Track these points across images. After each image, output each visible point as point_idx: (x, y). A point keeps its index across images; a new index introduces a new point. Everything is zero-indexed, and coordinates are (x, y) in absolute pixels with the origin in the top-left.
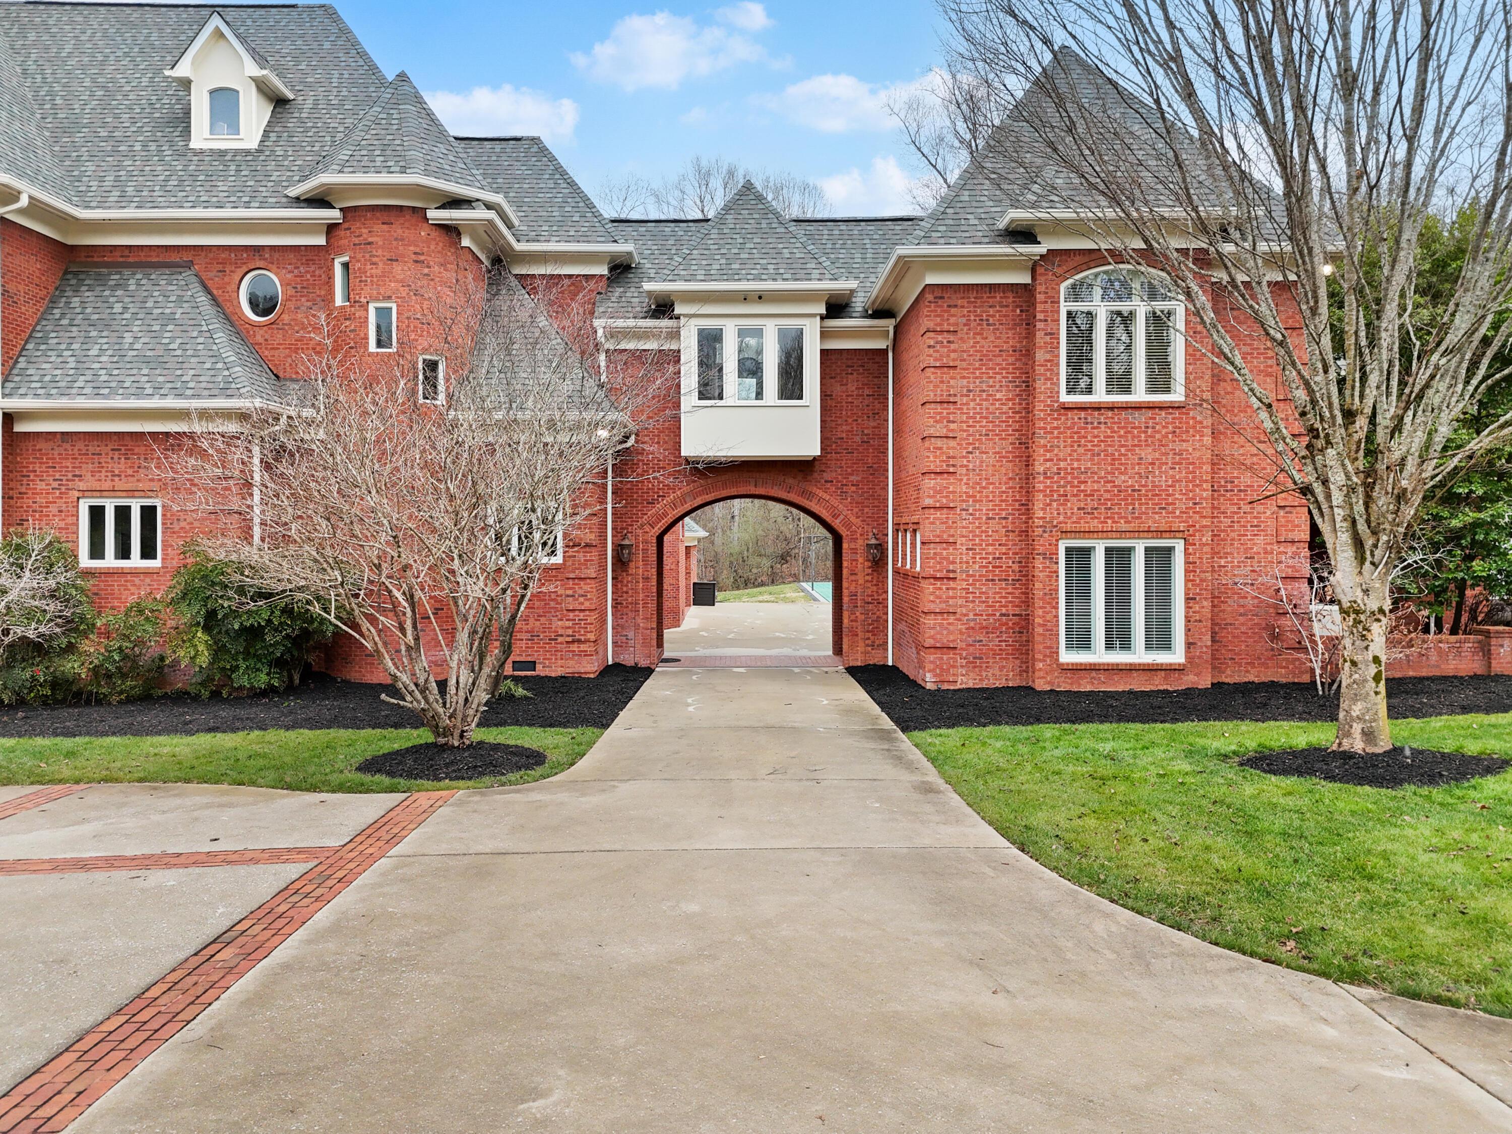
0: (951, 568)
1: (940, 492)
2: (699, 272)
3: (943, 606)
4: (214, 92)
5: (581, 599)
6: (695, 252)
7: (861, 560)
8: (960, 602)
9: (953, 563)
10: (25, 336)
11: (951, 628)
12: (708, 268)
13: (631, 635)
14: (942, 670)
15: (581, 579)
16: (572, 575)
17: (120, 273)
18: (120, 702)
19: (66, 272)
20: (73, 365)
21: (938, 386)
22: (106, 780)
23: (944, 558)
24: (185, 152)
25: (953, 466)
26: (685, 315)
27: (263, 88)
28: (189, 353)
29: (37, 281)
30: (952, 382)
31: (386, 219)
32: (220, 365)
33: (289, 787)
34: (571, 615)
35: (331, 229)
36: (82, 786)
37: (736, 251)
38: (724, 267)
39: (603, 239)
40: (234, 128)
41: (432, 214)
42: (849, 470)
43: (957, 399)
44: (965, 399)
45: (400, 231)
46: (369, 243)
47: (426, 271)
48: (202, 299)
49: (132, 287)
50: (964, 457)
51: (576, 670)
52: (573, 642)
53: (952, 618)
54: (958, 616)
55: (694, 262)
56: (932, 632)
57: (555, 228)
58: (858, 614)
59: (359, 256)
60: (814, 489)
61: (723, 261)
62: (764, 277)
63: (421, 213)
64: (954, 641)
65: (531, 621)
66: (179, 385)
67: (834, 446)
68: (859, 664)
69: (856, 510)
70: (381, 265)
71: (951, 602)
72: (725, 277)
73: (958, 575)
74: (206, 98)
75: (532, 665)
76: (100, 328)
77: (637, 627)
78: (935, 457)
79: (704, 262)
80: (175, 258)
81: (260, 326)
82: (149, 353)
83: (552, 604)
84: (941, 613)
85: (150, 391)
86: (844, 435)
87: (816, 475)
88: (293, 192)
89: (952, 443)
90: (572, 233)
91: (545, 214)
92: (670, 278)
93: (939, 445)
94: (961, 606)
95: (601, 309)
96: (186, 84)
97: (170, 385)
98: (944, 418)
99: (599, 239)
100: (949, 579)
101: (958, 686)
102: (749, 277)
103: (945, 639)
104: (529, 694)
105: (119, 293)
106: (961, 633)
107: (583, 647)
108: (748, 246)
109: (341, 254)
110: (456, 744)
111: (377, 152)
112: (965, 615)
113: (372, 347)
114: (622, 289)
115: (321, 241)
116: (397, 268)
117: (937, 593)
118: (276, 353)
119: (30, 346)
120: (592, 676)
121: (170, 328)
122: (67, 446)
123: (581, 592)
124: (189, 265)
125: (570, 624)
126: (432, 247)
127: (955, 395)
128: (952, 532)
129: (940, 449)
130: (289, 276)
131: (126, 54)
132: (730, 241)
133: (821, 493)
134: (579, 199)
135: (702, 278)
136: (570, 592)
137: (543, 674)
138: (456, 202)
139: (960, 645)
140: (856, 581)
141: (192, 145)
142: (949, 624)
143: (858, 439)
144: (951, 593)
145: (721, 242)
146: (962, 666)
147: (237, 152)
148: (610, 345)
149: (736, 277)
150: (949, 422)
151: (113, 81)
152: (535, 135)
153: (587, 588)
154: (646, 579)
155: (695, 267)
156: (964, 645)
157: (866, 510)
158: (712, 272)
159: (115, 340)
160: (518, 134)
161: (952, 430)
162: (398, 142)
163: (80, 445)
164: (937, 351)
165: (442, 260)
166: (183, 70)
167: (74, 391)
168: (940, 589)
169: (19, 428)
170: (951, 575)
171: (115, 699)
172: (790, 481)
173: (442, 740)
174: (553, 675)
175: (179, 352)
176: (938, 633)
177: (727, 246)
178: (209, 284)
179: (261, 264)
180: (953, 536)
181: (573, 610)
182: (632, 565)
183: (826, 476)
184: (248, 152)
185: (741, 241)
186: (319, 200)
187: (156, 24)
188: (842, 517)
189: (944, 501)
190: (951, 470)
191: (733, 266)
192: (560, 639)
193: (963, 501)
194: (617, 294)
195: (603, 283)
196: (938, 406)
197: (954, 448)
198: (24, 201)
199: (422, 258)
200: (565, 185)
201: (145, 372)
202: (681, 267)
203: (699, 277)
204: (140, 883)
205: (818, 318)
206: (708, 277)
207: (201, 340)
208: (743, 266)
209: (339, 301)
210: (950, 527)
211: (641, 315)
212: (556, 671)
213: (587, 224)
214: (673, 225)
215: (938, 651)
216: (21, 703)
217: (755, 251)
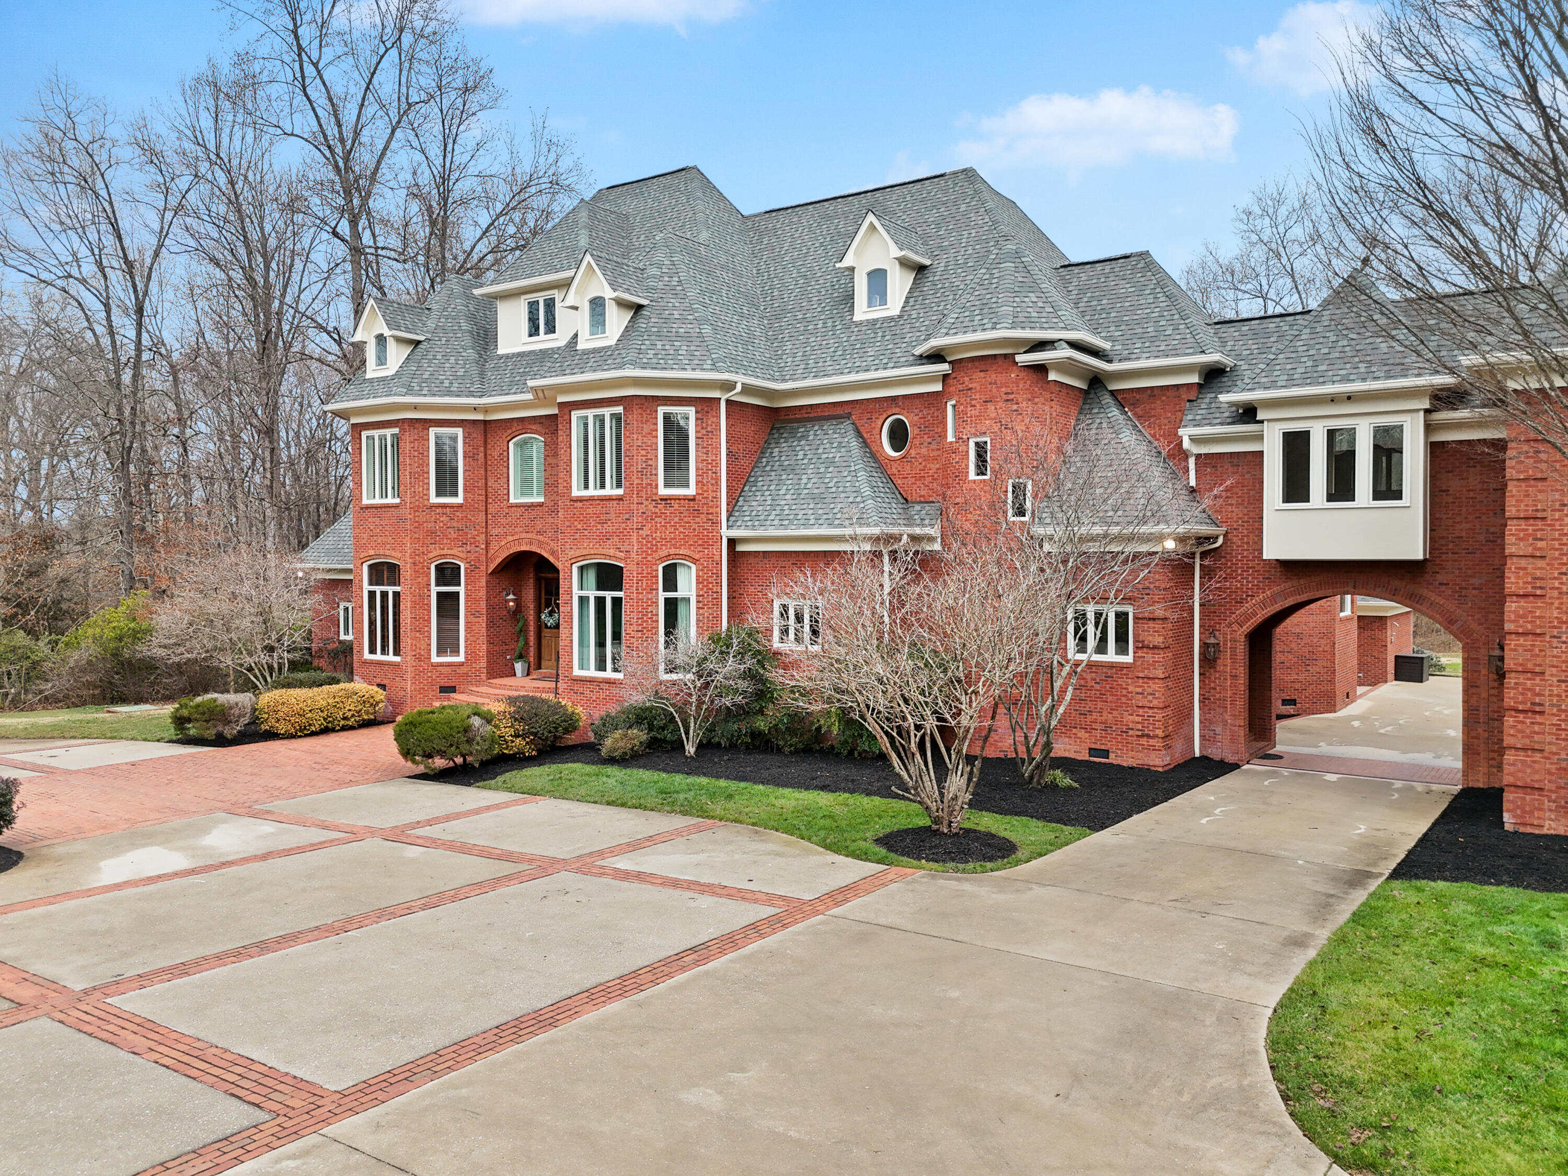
0: (1537, 700)
1: (1522, 617)
2: (1282, 377)
3: (1527, 741)
4: (870, 274)
5: (1150, 697)
6: (1281, 356)
7: (1484, 671)
8: (1549, 738)
9: (1539, 695)
10: (743, 481)
11: (1537, 766)
12: (1291, 372)
13: (1219, 730)
14: (1524, 811)
15: (1149, 678)
16: (1141, 675)
17: (804, 426)
18: (791, 752)
19: (772, 429)
20: (769, 502)
21: (1522, 501)
22: (736, 821)
23: (1529, 689)
24: (850, 325)
25: (1541, 588)
26: (1268, 420)
27: (904, 263)
28: (841, 489)
29: (751, 439)
30: (1540, 496)
31: (983, 368)
32: (859, 499)
33: (827, 847)
34: (1141, 711)
35: (945, 377)
36: (723, 823)
37: (1326, 351)
38: (1309, 369)
39: (1191, 351)
40: (884, 302)
41: (1018, 358)
42: (1470, 572)
43: (1548, 514)
44: (1557, 515)
45: (993, 376)
46: (970, 389)
47: (1015, 407)
48: (854, 444)
49: (811, 438)
50: (1555, 578)
51: (1146, 762)
52: (1142, 736)
53: (1537, 757)
54: (1546, 754)
55: (1278, 367)
56: (1512, 769)
57: (1147, 345)
58: (1480, 730)
59: (962, 400)
60: (1425, 592)
61: (1310, 364)
62: (1352, 377)
63: (1009, 358)
64: (1540, 781)
65: (1105, 713)
66: (831, 516)
67: (1451, 546)
68: (1481, 786)
69: (1477, 616)
70: (978, 406)
71: (1536, 738)
72: (1308, 381)
73: (1547, 709)
74: (865, 279)
75: (1105, 753)
76: (788, 471)
77: (1225, 723)
78: (1518, 578)
79: (1289, 367)
80: (839, 411)
81: (894, 460)
82: (816, 491)
83: (1124, 700)
84: (1524, 749)
85: (812, 522)
86: (1464, 534)
87: (1427, 577)
88: (918, 351)
89: (1541, 563)
90: (1162, 348)
91: (1140, 330)
92: (1249, 387)
93: (1523, 565)
94: (1550, 743)
95: (1190, 417)
96: (852, 269)
97: (825, 517)
98: (1530, 535)
99: (1188, 351)
100: (1535, 712)
101: (1545, 831)
102: (1335, 378)
103: (1528, 778)
104: (1076, 785)
105: (803, 443)
106: (1549, 773)
107: (1152, 742)
108: (1340, 344)
109: (950, 399)
110: (946, 831)
111: (977, 312)
112: (1556, 754)
113: (972, 476)
114: (1213, 395)
115: (938, 387)
116: (991, 407)
117: (1519, 726)
118: (906, 481)
119: (746, 488)
120: (1160, 769)
121: (831, 469)
122: (766, 561)
123: (1150, 690)
124: (848, 416)
125: (1140, 719)
126: (1021, 386)
127: (1544, 510)
128: (1538, 661)
129: (1525, 569)
130: (916, 418)
131: (822, 245)
132: (1321, 340)
133: (1433, 597)
134: (1175, 312)
135: (1284, 383)
136: (1140, 690)
137: (1115, 762)
138: (1041, 345)
139: (1548, 786)
140: (1479, 694)
141: (856, 318)
142: (1534, 762)
143: (1482, 538)
144: (1536, 728)
145: (1312, 342)
146: (1551, 810)
147: (885, 319)
148: (1196, 450)
149: (1321, 380)
150: (1536, 539)
151: (811, 269)
152: (1144, 249)
153: (1156, 687)
154: (1234, 677)
155: (1278, 373)
156: (1553, 786)
157: (1491, 616)
158: (1295, 377)
159: (795, 481)
160: (1128, 251)
161: (1540, 549)
162: (994, 300)
163: (773, 560)
164: (1521, 462)
165: (1029, 396)
166: (848, 261)
167: (768, 523)
168: (1523, 722)
169: (740, 548)
170: (1537, 709)
171: (787, 749)
172: (1396, 583)
173: (935, 827)
174: (1125, 764)
175: (834, 490)
176: (1519, 771)
177: (1317, 347)
178: (862, 429)
179: (895, 410)
180: (1540, 665)
181: (1143, 707)
182: (1219, 662)
183: (1441, 578)
184: (892, 319)
185: (1334, 339)
186: (936, 357)
187: (844, 213)
188: (1460, 623)
189: (1529, 626)
190: (1539, 592)
191: (1320, 368)
192: (1131, 732)
193: (1555, 627)
194: (1207, 400)
195: (1195, 390)
196: (1522, 522)
197: (1542, 568)
198: (739, 388)
199: (1011, 397)
200: (1164, 299)
201: (811, 506)
202: (1264, 374)
203: (1279, 384)
204: (692, 904)
205: (1422, 413)
206: (1291, 382)
207: (849, 479)
208: (1331, 367)
209: (950, 438)
210: (1538, 656)
211: (1229, 420)
212: (1127, 761)
213: (1178, 337)
214: (1278, 320)
215: (1520, 791)
216: (733, 746)
217: (1347, 349)
